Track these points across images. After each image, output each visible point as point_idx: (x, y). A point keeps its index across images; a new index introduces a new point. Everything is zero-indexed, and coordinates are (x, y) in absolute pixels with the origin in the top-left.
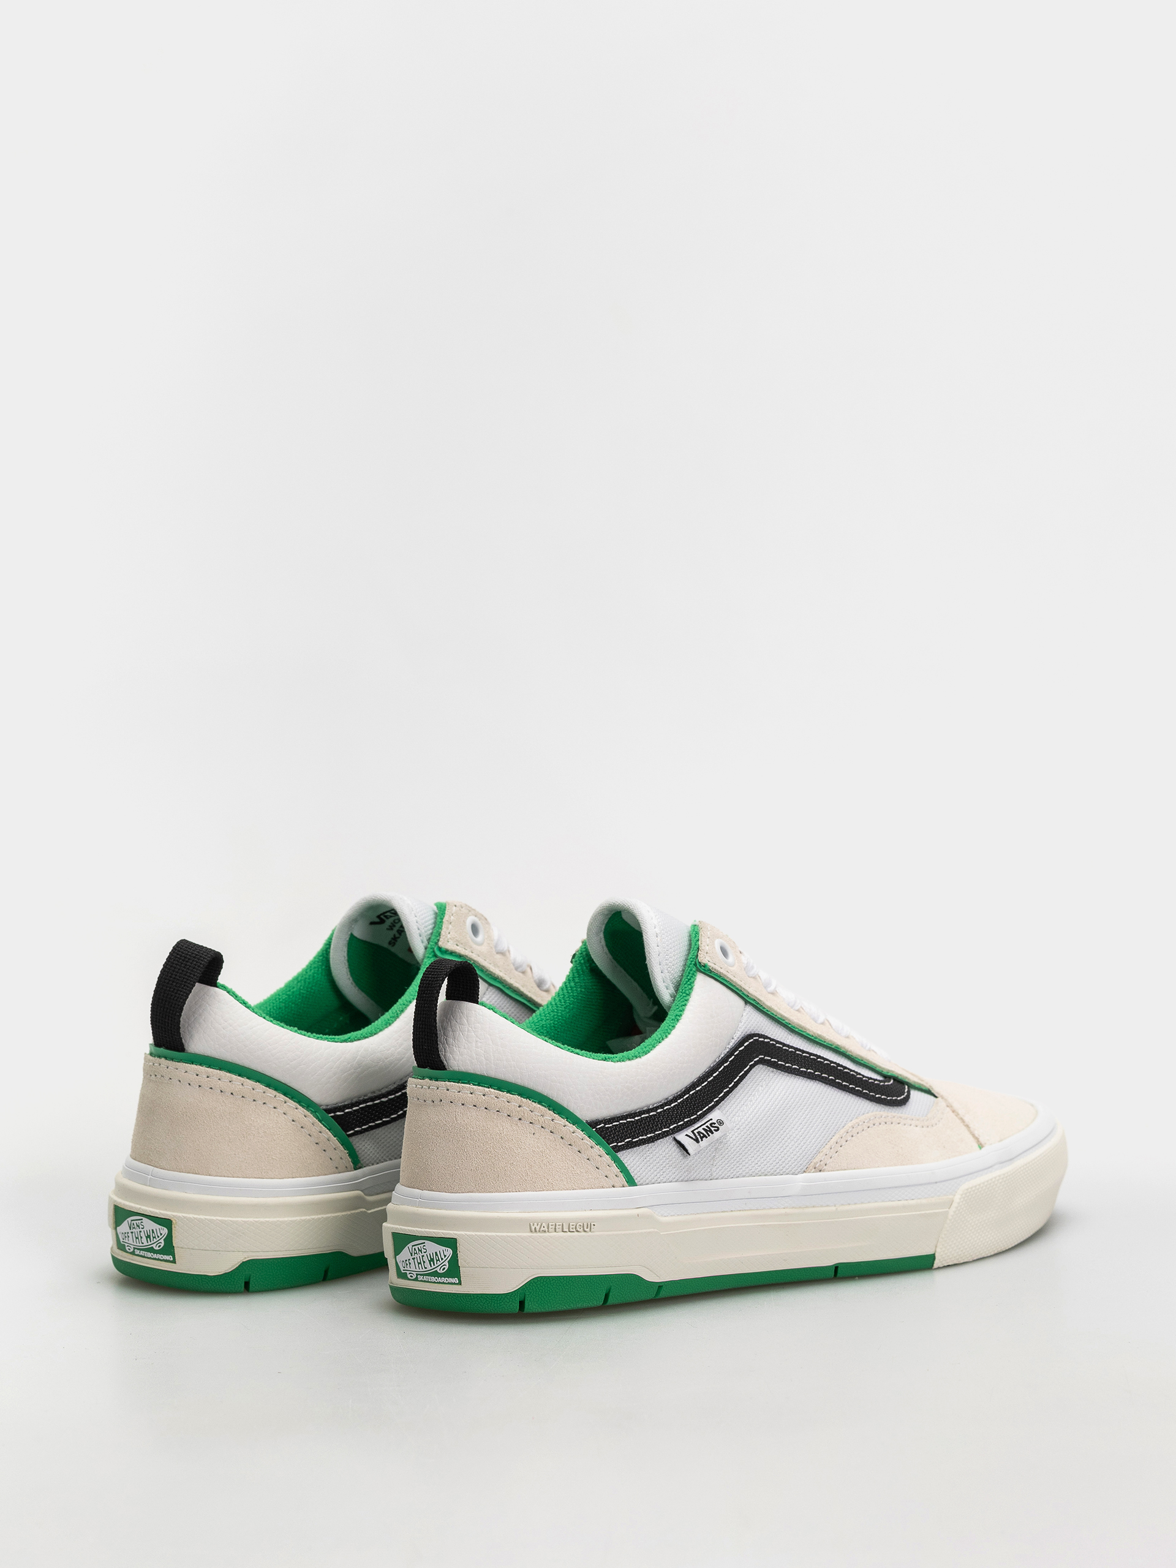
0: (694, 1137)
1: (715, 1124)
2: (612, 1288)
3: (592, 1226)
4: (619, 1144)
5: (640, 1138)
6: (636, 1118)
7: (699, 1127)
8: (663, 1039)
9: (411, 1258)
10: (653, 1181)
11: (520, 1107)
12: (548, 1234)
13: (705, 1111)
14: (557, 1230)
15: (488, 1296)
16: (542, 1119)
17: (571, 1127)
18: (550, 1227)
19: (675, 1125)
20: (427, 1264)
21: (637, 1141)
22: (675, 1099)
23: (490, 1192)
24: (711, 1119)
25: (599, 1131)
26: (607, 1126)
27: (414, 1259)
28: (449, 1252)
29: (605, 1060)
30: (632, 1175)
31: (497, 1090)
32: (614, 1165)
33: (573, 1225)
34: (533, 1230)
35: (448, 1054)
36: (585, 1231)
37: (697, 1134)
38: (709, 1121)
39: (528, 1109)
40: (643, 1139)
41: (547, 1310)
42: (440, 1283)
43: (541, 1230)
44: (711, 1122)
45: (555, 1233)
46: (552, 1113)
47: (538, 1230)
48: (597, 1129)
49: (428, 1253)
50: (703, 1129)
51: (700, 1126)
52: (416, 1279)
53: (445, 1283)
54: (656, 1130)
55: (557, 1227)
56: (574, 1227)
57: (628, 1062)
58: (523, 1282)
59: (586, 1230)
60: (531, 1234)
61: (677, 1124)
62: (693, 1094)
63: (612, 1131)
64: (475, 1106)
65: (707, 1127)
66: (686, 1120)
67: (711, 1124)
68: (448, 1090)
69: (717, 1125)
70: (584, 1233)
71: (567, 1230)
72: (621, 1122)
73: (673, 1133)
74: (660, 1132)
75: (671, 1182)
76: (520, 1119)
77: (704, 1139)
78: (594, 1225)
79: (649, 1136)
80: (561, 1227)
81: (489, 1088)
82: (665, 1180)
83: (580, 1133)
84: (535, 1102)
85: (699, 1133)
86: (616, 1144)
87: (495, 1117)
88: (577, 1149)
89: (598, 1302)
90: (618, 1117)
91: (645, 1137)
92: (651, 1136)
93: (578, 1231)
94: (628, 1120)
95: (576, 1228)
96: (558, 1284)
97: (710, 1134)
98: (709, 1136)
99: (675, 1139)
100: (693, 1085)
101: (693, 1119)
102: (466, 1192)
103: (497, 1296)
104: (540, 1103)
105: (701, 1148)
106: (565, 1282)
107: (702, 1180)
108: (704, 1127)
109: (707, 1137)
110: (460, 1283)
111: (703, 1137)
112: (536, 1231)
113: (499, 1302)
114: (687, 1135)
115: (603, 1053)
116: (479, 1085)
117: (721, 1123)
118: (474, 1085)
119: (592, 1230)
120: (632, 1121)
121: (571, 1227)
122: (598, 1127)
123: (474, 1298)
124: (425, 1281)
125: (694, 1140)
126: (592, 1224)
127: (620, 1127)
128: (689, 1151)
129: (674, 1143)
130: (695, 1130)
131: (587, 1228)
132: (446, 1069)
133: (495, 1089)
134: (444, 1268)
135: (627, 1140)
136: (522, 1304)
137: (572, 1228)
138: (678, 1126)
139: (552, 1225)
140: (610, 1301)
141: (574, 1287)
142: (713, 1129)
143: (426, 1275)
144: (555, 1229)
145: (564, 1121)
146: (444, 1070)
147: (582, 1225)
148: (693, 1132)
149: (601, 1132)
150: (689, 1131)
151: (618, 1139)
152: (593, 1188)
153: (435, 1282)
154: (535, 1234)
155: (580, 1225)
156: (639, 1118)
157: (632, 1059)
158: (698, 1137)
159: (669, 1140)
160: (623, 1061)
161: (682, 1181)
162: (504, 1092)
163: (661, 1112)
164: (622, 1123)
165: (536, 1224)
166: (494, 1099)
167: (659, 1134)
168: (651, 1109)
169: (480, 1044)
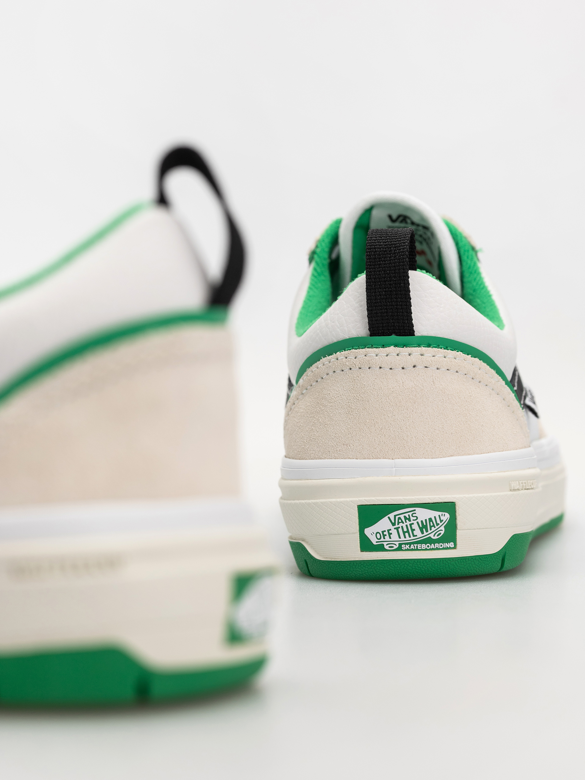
9: (392, 528)
20: (418, 532)
27: (397, 529)
28: (446, 517)
42: (433, 549)
52: (400, 549)
53: (440, 549)
110: (455, 548)
124: (412, 550)
132: (415, 335)
134: (440, 533)
143: (413, 543)
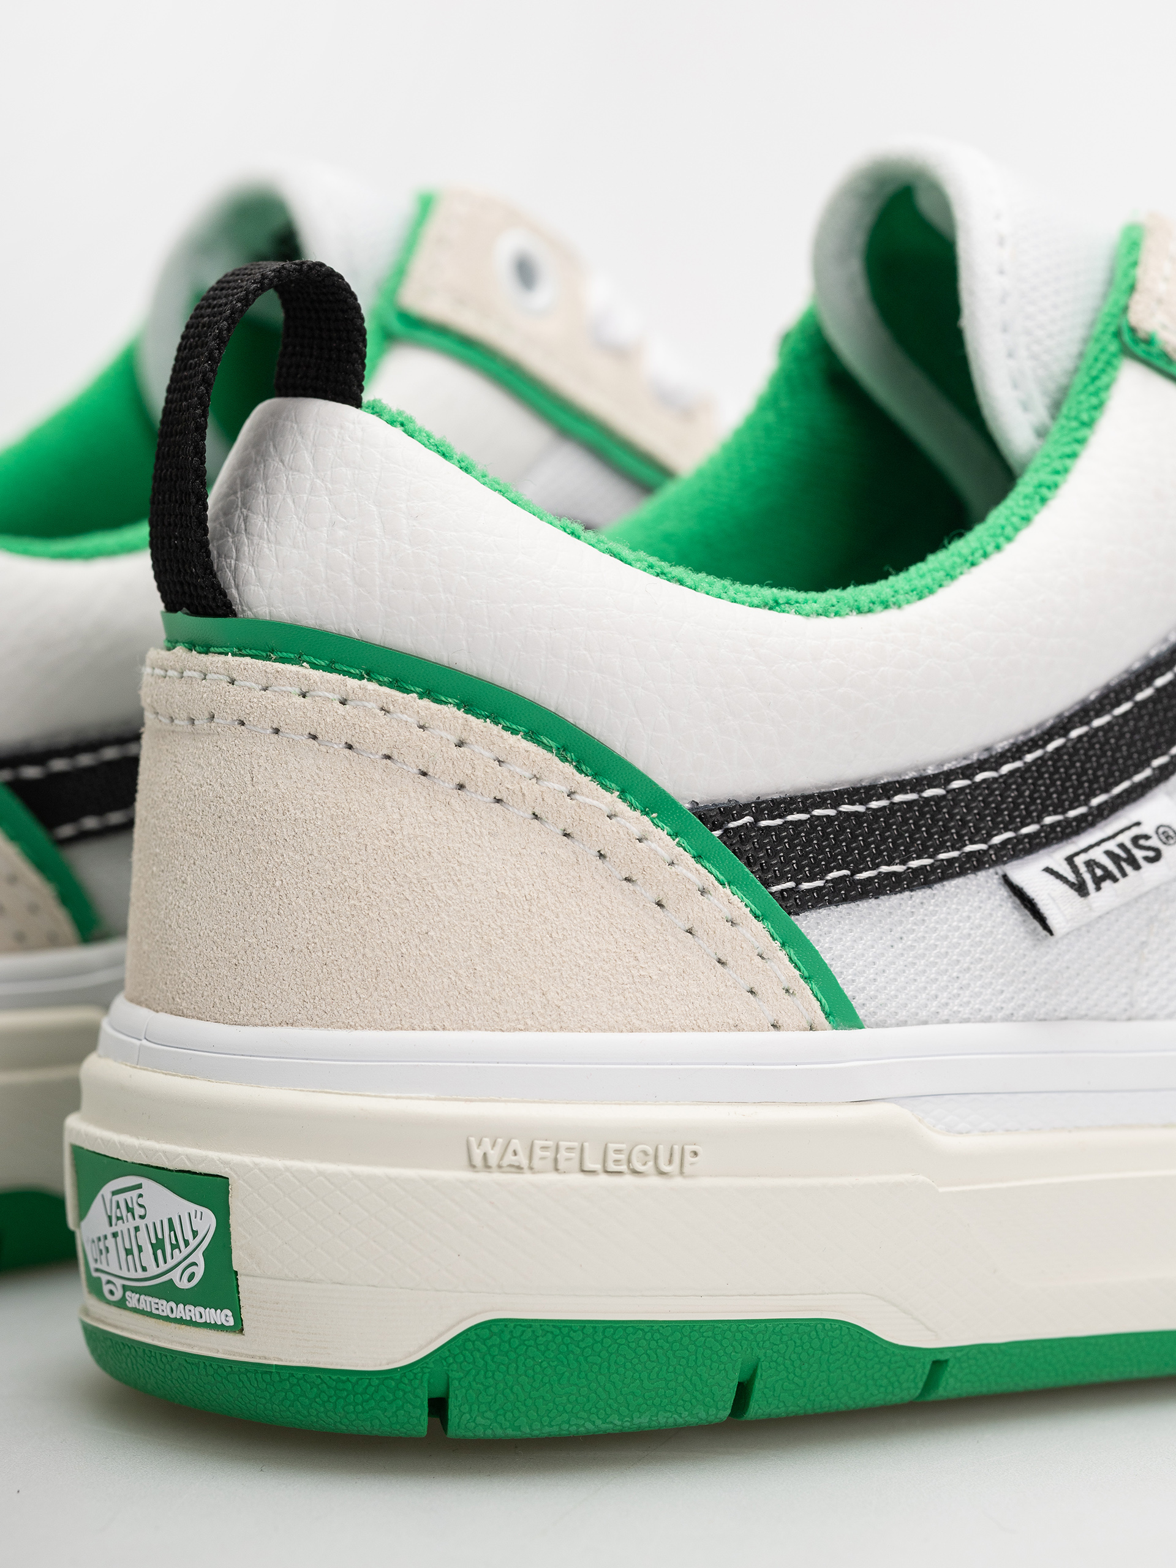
0: (1072, 877)
1: (1147, 837)
2: (764, 1364)
3: (688, 1158)
4: (805, 886)
5: (884, 869)
6: (874, 805)
7: (1091, 847)
8: (985, 555)
10: (924, 1014)
11: (460, 744)
12: (527, 1177)
13: (1119, 796)
14: (562, 1165)
15: (325, 1377)
16: (532, 789)
17: (635, 821)
18: (538, 1153)
19: (1009, 835)
21: (870, 879)
22: (1016, 751)
23: (348, 1026)
24: (1138, 824)
25: (736, 841)
26: (763, 823)
29: (774, 605)
30: (849, 991)
31: (390, 685)
32: (782, 954)
33: (618, 1151)
34: (478, 1160)
35: (245, 567)
36: (662, 1173)
37: (1083, 869)
38: (1128, 828)
39: (487, 754)
40: (894, 873)
41: (526, 1431)
43: (505, 1163)
44: (1135, 831)
45: (553, 1177)
46: (569, 769)
47: (493, 1161)
48: (727, 831)
49: (148, 1220)
50: (1109, 853)
51: (1098, 844)
54: (941, 847)
55: (563, 1154)
56: (623, 1157)
57: (854, 620)
58: (440, 1335)
59: (665, 1168)
60: (468, 1175)
61: (1016, 830)
62: (1080, 738)
63: (780, 840)
64: (314, 737)
65: (1122, 846)
66: (1048, 820)
67: (1135, 840)
68: (232, 682)
69: (1154, 842)
70: (655, 1181)
71: (598, 1167)
72: (817, 812)
73: (999, 861)
74: (955, 854)
75: (988, 1019)
76: (461, 787)
77: (1107, 885)
78: (695, 1154)
79: (914, 864)
80: (575, 1155)
81: (361, 678)
82: (966, 1012)
83: (662, 842)
84: (514, 732)
85: (1091, 864)
86: (790, 884)
87: (377, 777)
88: (652, 896)
89: (712, 1411)
90: (805, 798)
91: (899, 868)
92: (923, 868)
93: (635, 1172)
94: (845, 808)
95: (629, 1161)
96: (564, 1348)
97: (1128, 868)
98: (1124, 874)
99: (1006, 880)
100: (1085, 712)
101: (1076, 819)
102: (273, 1024)
103: (354, 1379)
104: (532, 736)
105: (1095, 915)
106: (590, 1341)
107: (1096, 1018)
108: (1111, 846)
109: (1115, 880)
111: (1103, 879)
112: (487, 1166)
113: (359, 1399)
114: (1048, 870)
115: (772, 586)
116: (330, 668)
117: (1168, 837)
118: (314, 666)
119: (687, 1169)
120: (856, 814)
121: (612, 1156)
122: (733, 825)
123: (281, 1381)
125: (1072, 885)
126: (689, 1148)
127: (813, 828)
128: (1052, 922)
129: (1004, 892)
130: (1077, 854)
131: (670, 1162)
133: (381, 684)
135: (835, 874)
136: (438, 1407)
137: (616, 1161)
138: (1019, 840)
139: (544, 1148)
140: (757, 1408)
141: (621, 1360)
142: (1139, 854)
144: (556, 1160)
145: (610, 800)
146: (225, 616)
147: (651, 1151)
148: (1070, 860)
149: (742, 842)
150: (1056, 857)
151: (801, 869)
152: (700, 1029)
153: (167, 1319)
154: (483, 1177)
155: (645, 1153)
156: (884, 803)
157: (870, 611)
158: (1087, 877)
159: (986, 881)
160: (837, 614)
161: (1027, 1018)
162: (408, 692)
163: (962, 789)
164: (819, 818)
165: (487, 1141)
166: (375, 716)
167: (951, 861)
168: (927, 778)
169: (341, 533)
